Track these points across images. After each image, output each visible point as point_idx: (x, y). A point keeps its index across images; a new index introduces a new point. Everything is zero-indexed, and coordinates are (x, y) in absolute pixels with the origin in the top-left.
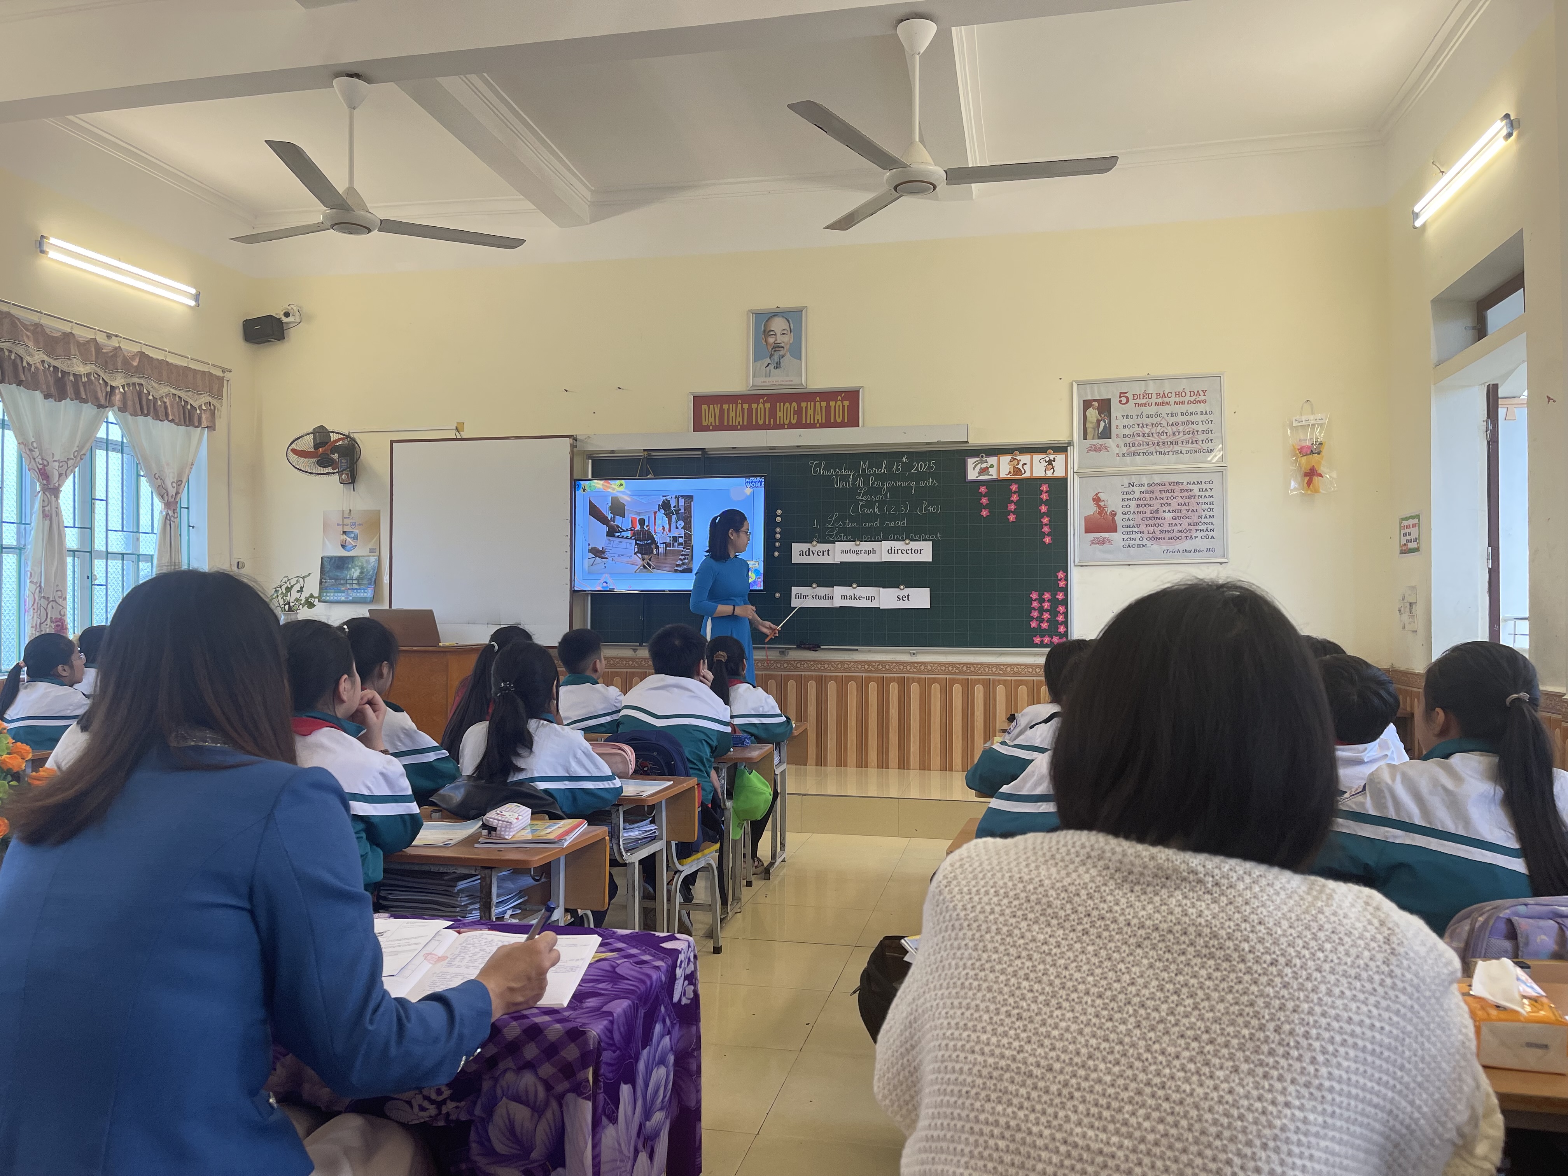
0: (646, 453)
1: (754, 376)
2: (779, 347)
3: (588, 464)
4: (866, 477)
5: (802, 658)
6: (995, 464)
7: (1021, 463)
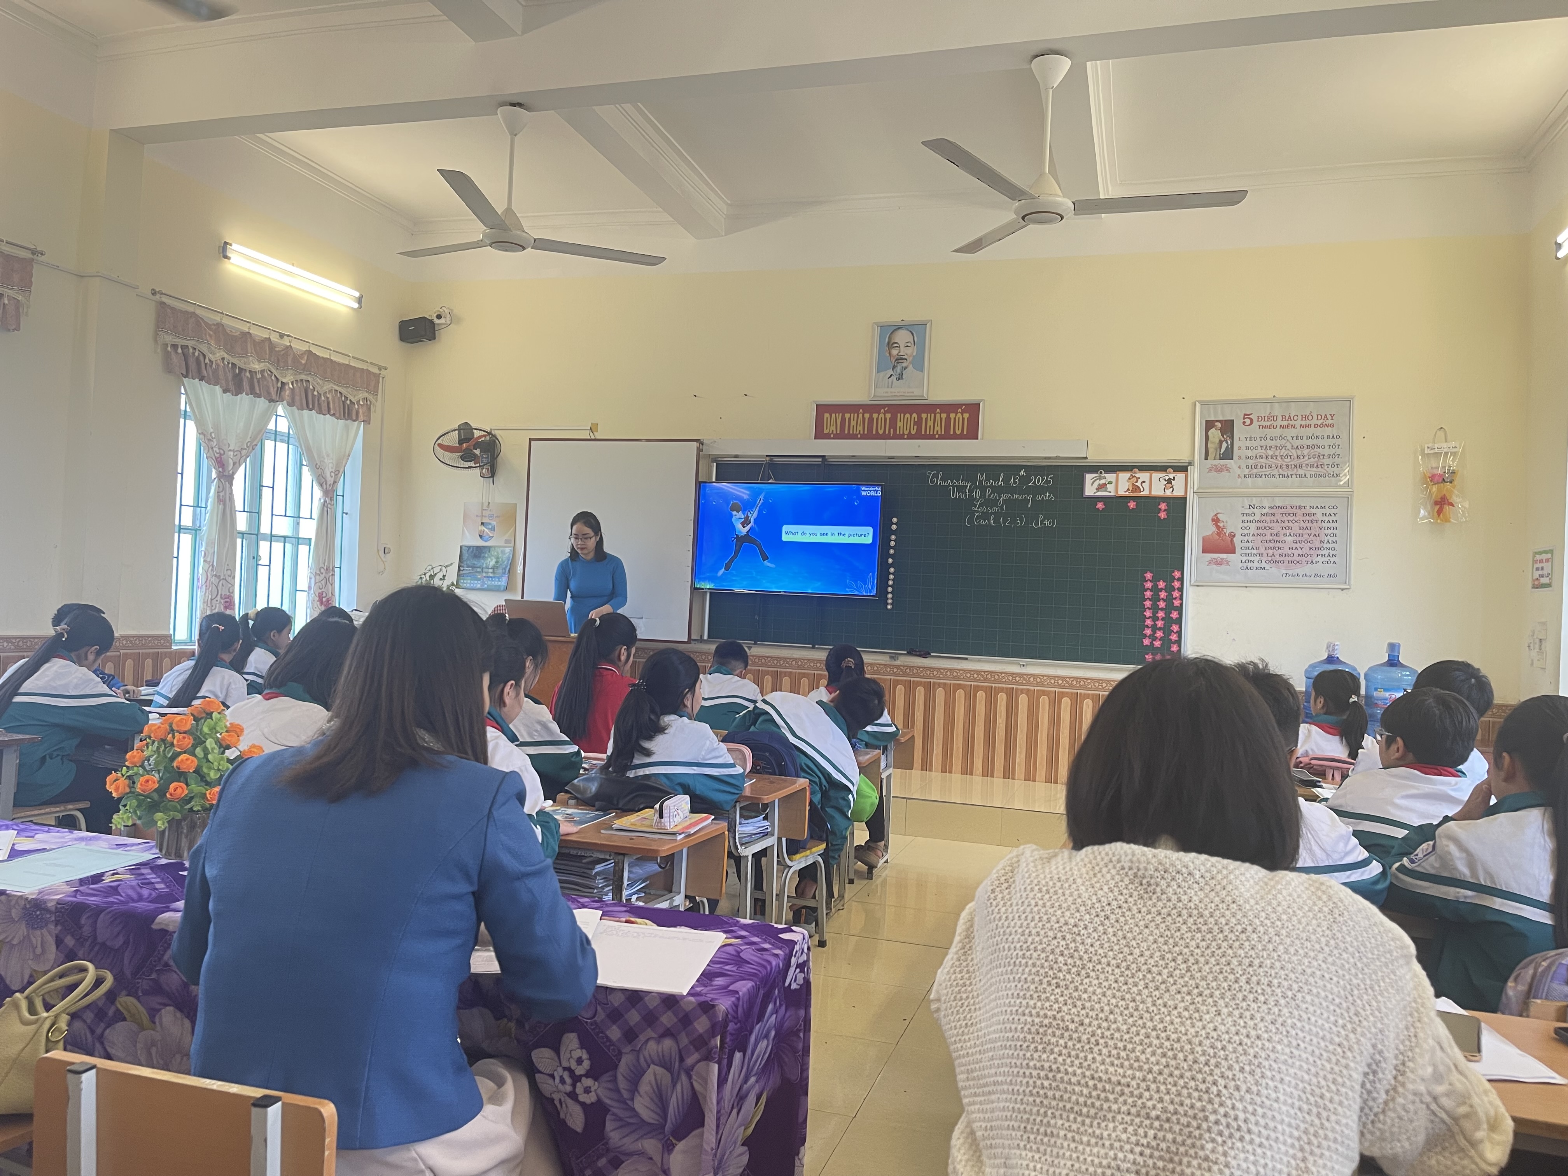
0: (768, 458)
1: (876, 387)
2: (902, 359)
3: (712, 467)
4: (983, 489)
5: (912, 664)
6: (1114, 481)
7: (1140, 481)
